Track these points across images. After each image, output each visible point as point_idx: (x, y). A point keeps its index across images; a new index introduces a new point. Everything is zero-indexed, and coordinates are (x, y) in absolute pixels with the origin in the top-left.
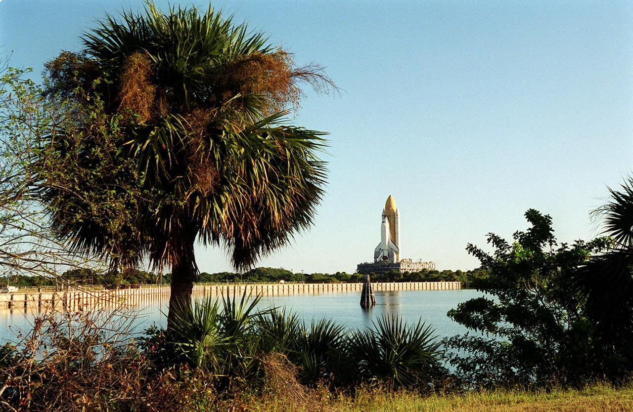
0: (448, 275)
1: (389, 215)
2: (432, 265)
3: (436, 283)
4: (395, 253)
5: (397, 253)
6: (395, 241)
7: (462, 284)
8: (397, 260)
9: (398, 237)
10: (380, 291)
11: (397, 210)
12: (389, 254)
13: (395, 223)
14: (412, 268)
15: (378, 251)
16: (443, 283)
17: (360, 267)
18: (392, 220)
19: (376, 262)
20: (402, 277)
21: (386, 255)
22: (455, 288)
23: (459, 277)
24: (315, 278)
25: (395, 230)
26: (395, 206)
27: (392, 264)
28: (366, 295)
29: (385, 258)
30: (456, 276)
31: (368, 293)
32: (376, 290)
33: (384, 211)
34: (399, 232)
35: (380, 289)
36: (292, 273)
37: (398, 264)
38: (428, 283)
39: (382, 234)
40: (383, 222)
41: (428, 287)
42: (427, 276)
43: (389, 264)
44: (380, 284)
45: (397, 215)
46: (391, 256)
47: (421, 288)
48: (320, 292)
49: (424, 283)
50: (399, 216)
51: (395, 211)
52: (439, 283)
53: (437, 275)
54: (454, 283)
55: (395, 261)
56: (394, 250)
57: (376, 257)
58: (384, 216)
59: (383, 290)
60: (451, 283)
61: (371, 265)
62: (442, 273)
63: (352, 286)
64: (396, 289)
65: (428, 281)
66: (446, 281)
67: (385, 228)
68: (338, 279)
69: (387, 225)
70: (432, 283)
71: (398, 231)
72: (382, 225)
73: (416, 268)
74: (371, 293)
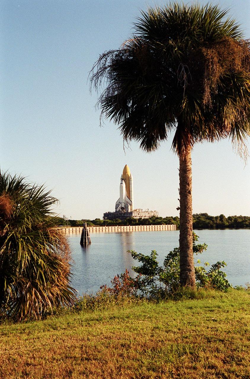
0: (168, 220)
1: (126, 178)
2: (156, 213)
3: (159, 226)
4: (129, 205)
5: (131, 205)
6: (130, 197)
7: (177, 226)
8: (131, 209)
9: (131, 193)
10: (119, 232)
11: (131, 175)
12: (125, 206)
13: (129, 184)
14: (141, 215)
15: (118, 203)
16: (164, 226)
17: (105, 215)
18: (128, 182)
19: (116, 211)
20: (137, 222)
21: (123, 206)
22: (172, 229)
23: (175, 221)
24: (78, 223)
25: (129, 189)
26: (129, 172)
27: (127, 213)
28: (84, 237)
29: (122, 208)
30: (173, 221)
31: (85, 236)
32: (117, 231)
33: (122, 176)
34: (133, 190)
35: (119, 230)
36: (64, 220)
37: (131, 213)
38: (153, 226)
39: (120, 191)
40: (121, 183)
41: (153, 229)
42: (154, 221)
43: (125, 213)
44: (120, 227)
45: (131, 178)
46: (126, 207)
47: (148, 230)
48: (77, 233)
49: (151, 226)
50: (132, 179)
51: (130, 176)
52: (161, 226)
53: (160, 220)
54: (171, 226)
55: (129, 211)
56: (129, 203)
57: (116, 208)
58: (122, 179)
59: (122, 231)
60: (169, 226)
61: (113, 214)
62: (164, 219)
63: (100, 229)
64: (131, 231)
65: (154, 224)
66: (166, 224)
67: (122, 187)
68: (94, 224)
69: (124, 185)
70: (156, 226)
71: (131, 190)
72: (120, 186)
73: (144, 215)
74: (88, 236)
